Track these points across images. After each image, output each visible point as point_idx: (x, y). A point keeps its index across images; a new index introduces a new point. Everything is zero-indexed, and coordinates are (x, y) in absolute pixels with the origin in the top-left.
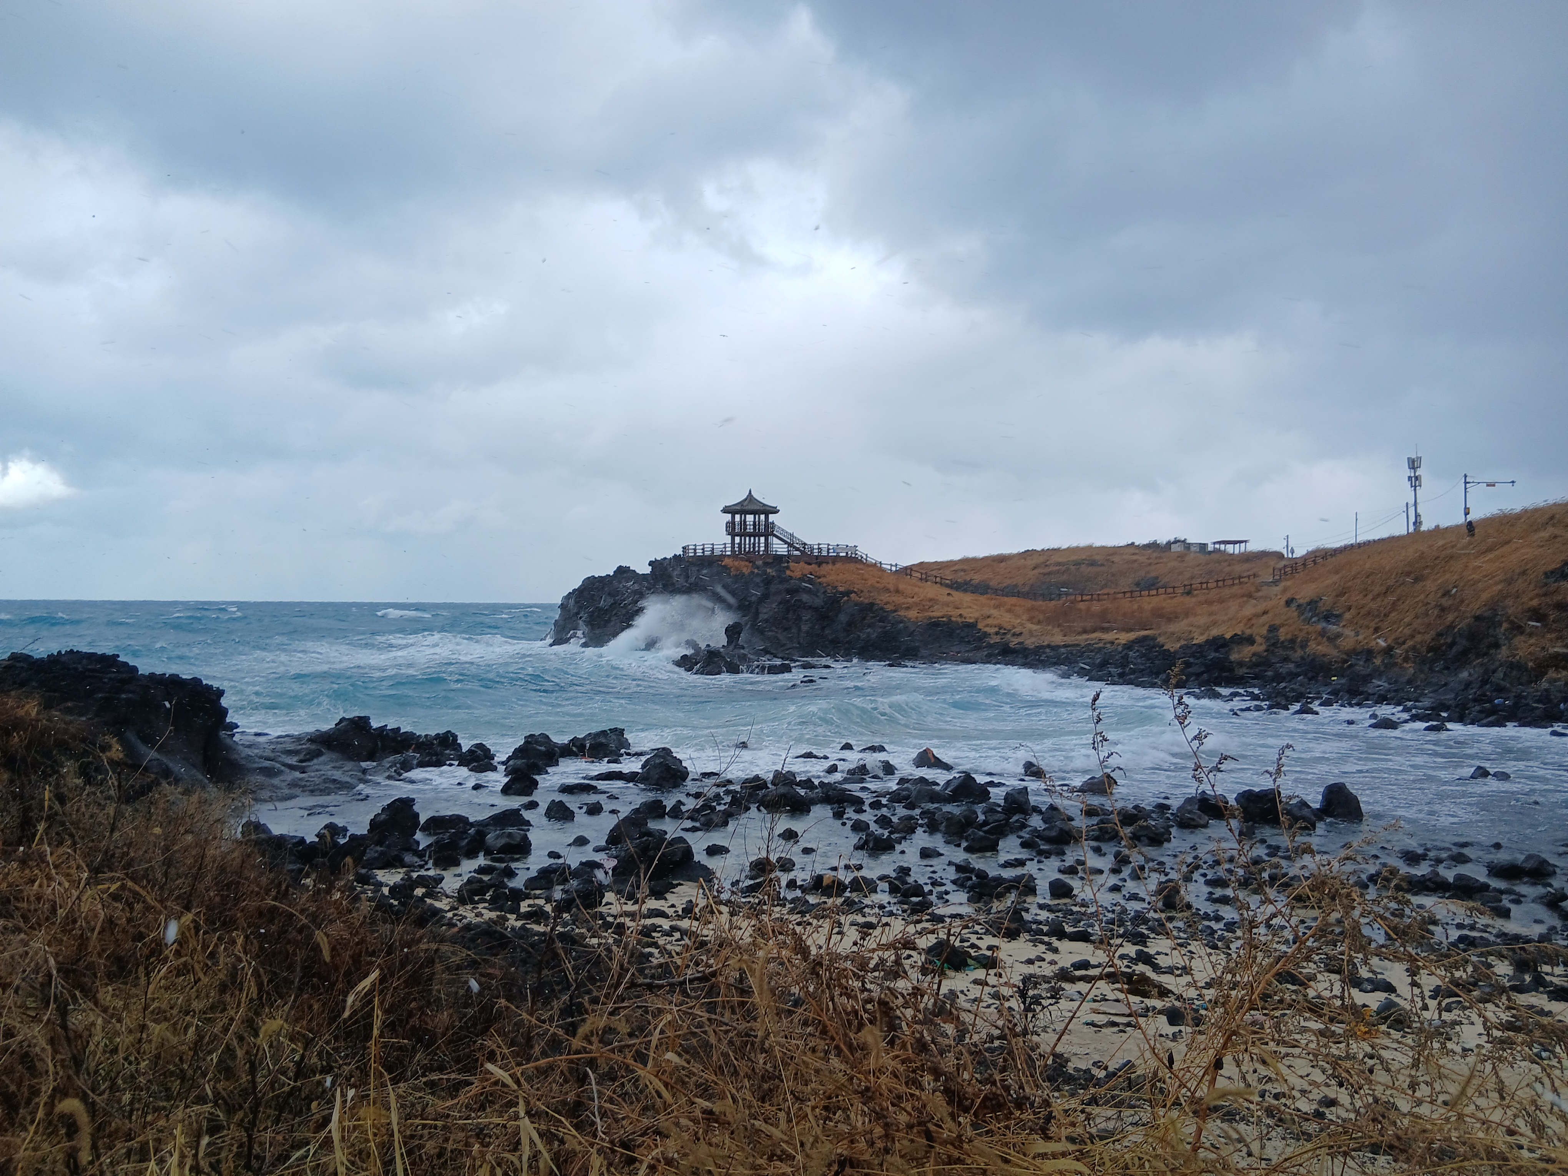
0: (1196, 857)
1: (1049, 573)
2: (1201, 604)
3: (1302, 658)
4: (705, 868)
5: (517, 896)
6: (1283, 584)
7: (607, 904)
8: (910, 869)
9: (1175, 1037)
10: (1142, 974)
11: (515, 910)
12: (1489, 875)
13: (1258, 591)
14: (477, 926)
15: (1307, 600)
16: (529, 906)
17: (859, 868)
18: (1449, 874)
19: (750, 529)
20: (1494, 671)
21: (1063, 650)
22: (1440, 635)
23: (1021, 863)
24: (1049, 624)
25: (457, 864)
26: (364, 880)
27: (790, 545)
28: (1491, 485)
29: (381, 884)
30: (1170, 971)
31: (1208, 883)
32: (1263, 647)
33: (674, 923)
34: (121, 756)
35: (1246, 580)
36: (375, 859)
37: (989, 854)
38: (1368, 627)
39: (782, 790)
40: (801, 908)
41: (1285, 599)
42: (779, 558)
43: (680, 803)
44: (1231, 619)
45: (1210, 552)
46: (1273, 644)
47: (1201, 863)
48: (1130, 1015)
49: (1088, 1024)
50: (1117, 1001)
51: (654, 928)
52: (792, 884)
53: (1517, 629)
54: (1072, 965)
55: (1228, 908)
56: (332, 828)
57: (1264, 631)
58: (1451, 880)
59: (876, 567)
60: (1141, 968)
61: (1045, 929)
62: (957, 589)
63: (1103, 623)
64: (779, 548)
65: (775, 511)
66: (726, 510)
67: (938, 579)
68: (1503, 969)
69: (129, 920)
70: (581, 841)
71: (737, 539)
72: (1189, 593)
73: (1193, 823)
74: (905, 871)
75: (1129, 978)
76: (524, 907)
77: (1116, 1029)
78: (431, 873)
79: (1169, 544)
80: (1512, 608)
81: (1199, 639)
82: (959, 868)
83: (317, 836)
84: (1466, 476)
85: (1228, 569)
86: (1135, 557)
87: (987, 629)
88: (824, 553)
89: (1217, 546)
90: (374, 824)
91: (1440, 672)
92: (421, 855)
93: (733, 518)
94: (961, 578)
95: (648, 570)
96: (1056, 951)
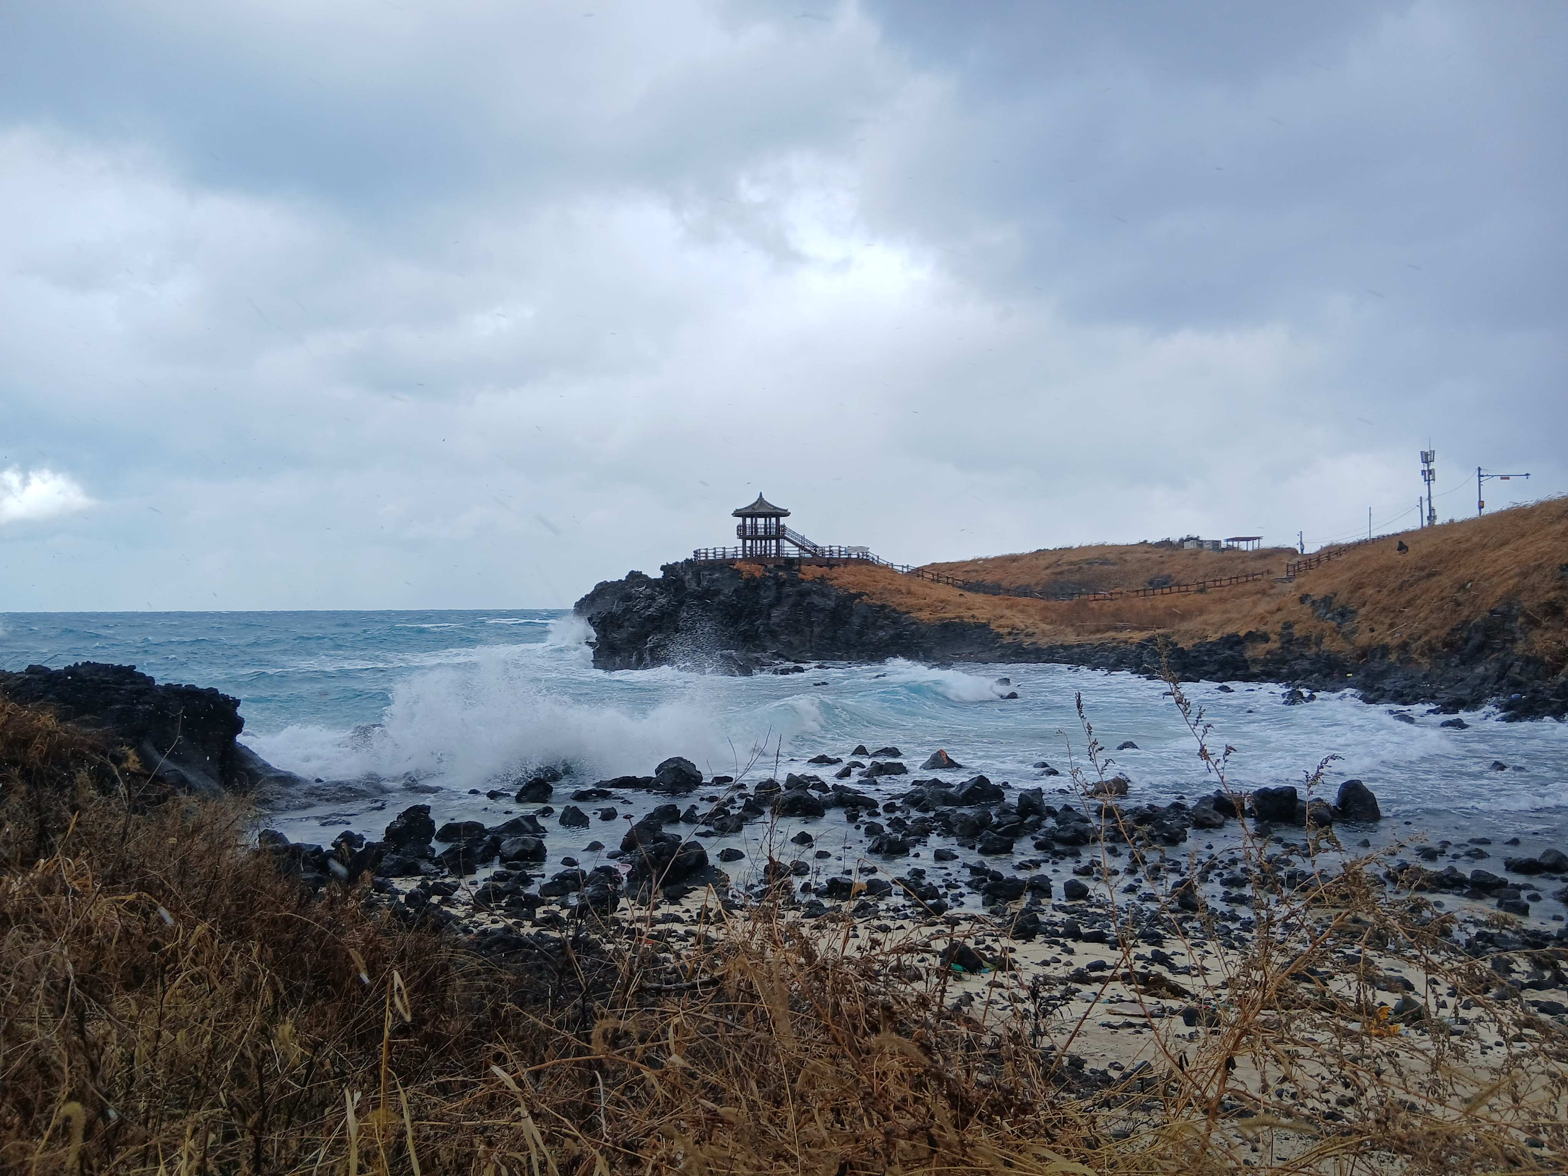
0: (1211, 857)
1: (1061, 573)
2: (1215, 601)
3: (1317, 655)
4: (720, 873)
5: (533, 902)
6: (1297, 580)
7: (623, 909)
8: (924, 872)
9: (1192, 1037)
10: (1159, 975)
11: (530, 916)
12: (1507, 869)
13: (1272, 587)
14: (493, 932)
15: (1322, 596)
16: (544, 912)
17: (873, 871)
18: (1466, 870)
19: (761, 532)
20: (1511, 665)
21: (1076, 650)
22: (1454, 630)
23: (1037, 864)
24: (1061, 624)
25: (473, 871)
26: (381, 888)
27: (801, 548)
28: (1505, 478)
29: (398, 892)
30: (1187, 971)
31: (1224, 883)
32: (1278, 645)
33: (690, 927)
34: (138, 766)
35: (1259, 576)
36: (392, 866)
37: (1003, 856)
38: (1382, 623)
39: (797, 793)
40: (814, 911)
41: (1299, 595)
42: (790, 562)
43: (694, 807)
44: (1245, 616)
45: (1223, 549)
46: (1288, 641)
47: (1216, 862)
48: (1144, 1017)
49: (1103, 1025)
50: (1134, 1001)
51: (670, 933)
52: (806, 888)
53: (1533, 622)
54: (1088, 967)
55: (1244, 908)
56: (348, 837)
57: (1278, 628)
58: (1469, 876)
59: (888, 568)
60: (1156, 968)
61: (1061, 930)
62: (969, 590)
63: (1118, 621)
64: (791, 550)
65: (786, 514)
66: (737, 514)
67: (950, 581)
68: (1522, 966)
69: (145, 930)
70: (595, 847)
71: (749, 543)
72: (1201, 591)
73: (1208, 822)
74: (919, 874)
75: (1144, 979)
76: (540, 913)
77: (1132, 1030)
78: (448, 880)
79: (1182, 541)
80: (1528, 603)
81: (1213, 637)
82: (974, 870)
83: (333, 845)
84: (1479, 469)
85: (1241, 566)
86: (1148, 555)
87: (999, 630)
88: (836, 556)
89: (1230, 543)
90: (390, 832)
91: (1457, 666)
92: (438, 862)
93: (744, 521)
94: (974, 578)
95: (659, 575)
96: (1071, 952)
